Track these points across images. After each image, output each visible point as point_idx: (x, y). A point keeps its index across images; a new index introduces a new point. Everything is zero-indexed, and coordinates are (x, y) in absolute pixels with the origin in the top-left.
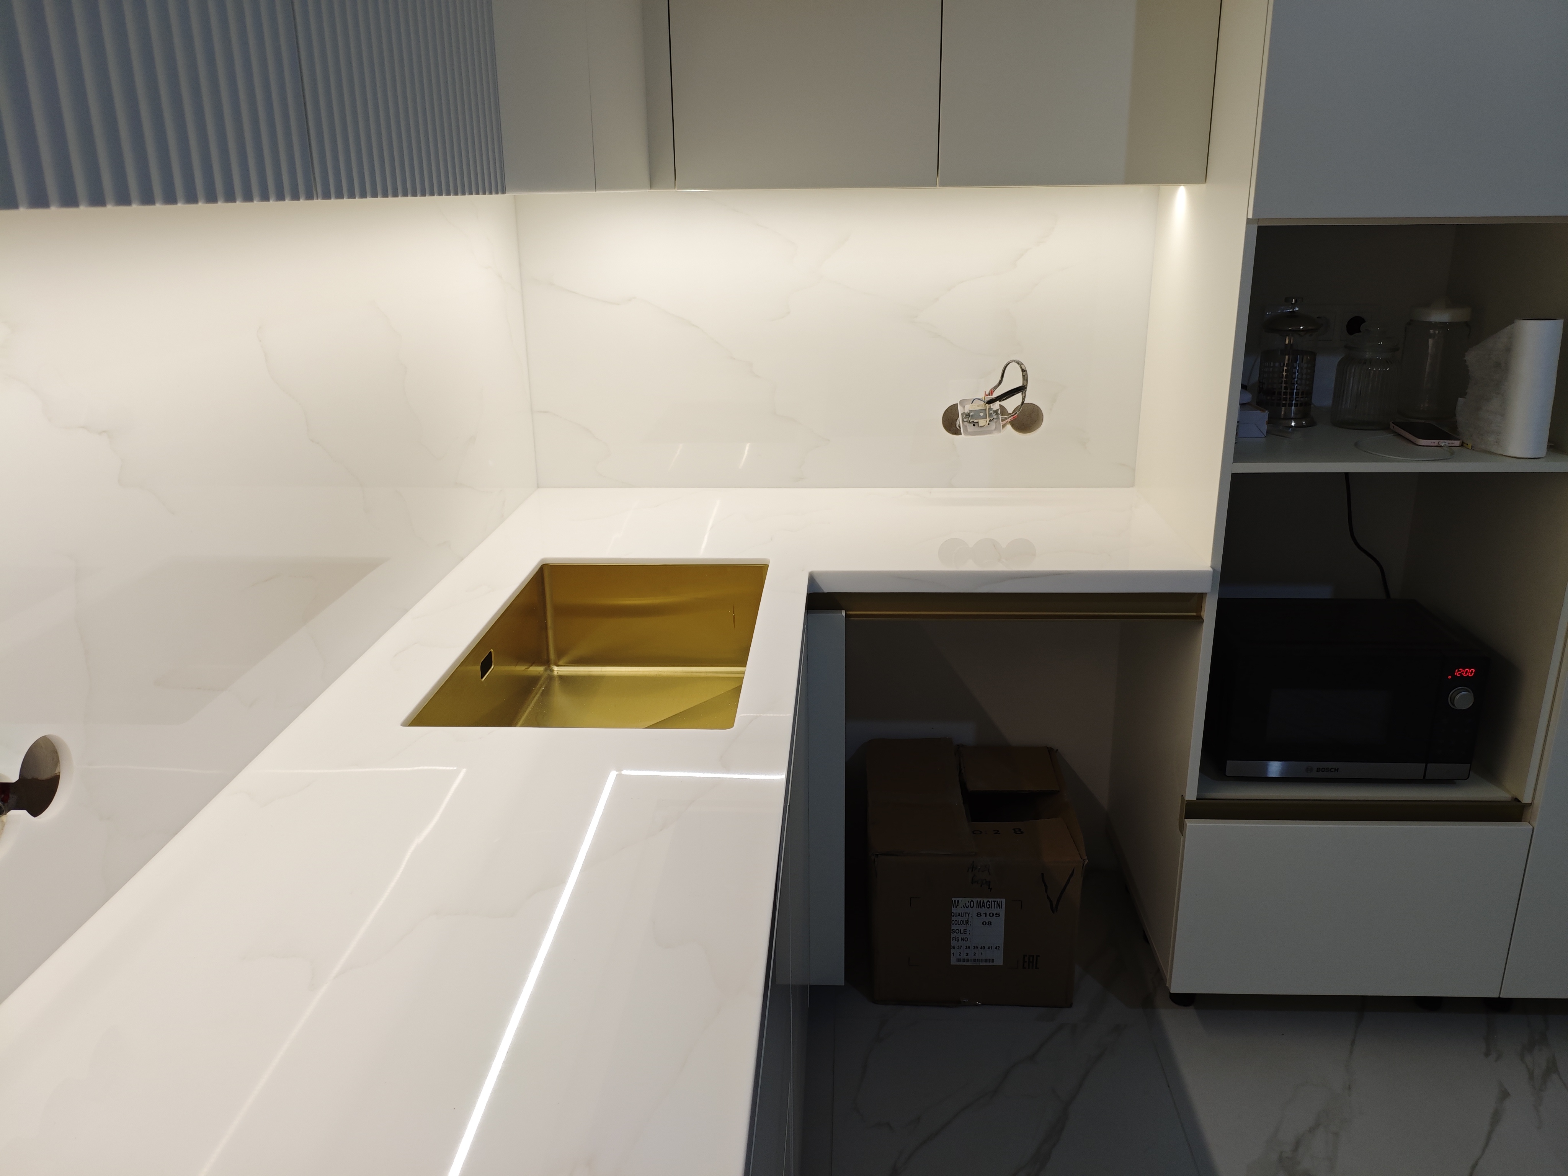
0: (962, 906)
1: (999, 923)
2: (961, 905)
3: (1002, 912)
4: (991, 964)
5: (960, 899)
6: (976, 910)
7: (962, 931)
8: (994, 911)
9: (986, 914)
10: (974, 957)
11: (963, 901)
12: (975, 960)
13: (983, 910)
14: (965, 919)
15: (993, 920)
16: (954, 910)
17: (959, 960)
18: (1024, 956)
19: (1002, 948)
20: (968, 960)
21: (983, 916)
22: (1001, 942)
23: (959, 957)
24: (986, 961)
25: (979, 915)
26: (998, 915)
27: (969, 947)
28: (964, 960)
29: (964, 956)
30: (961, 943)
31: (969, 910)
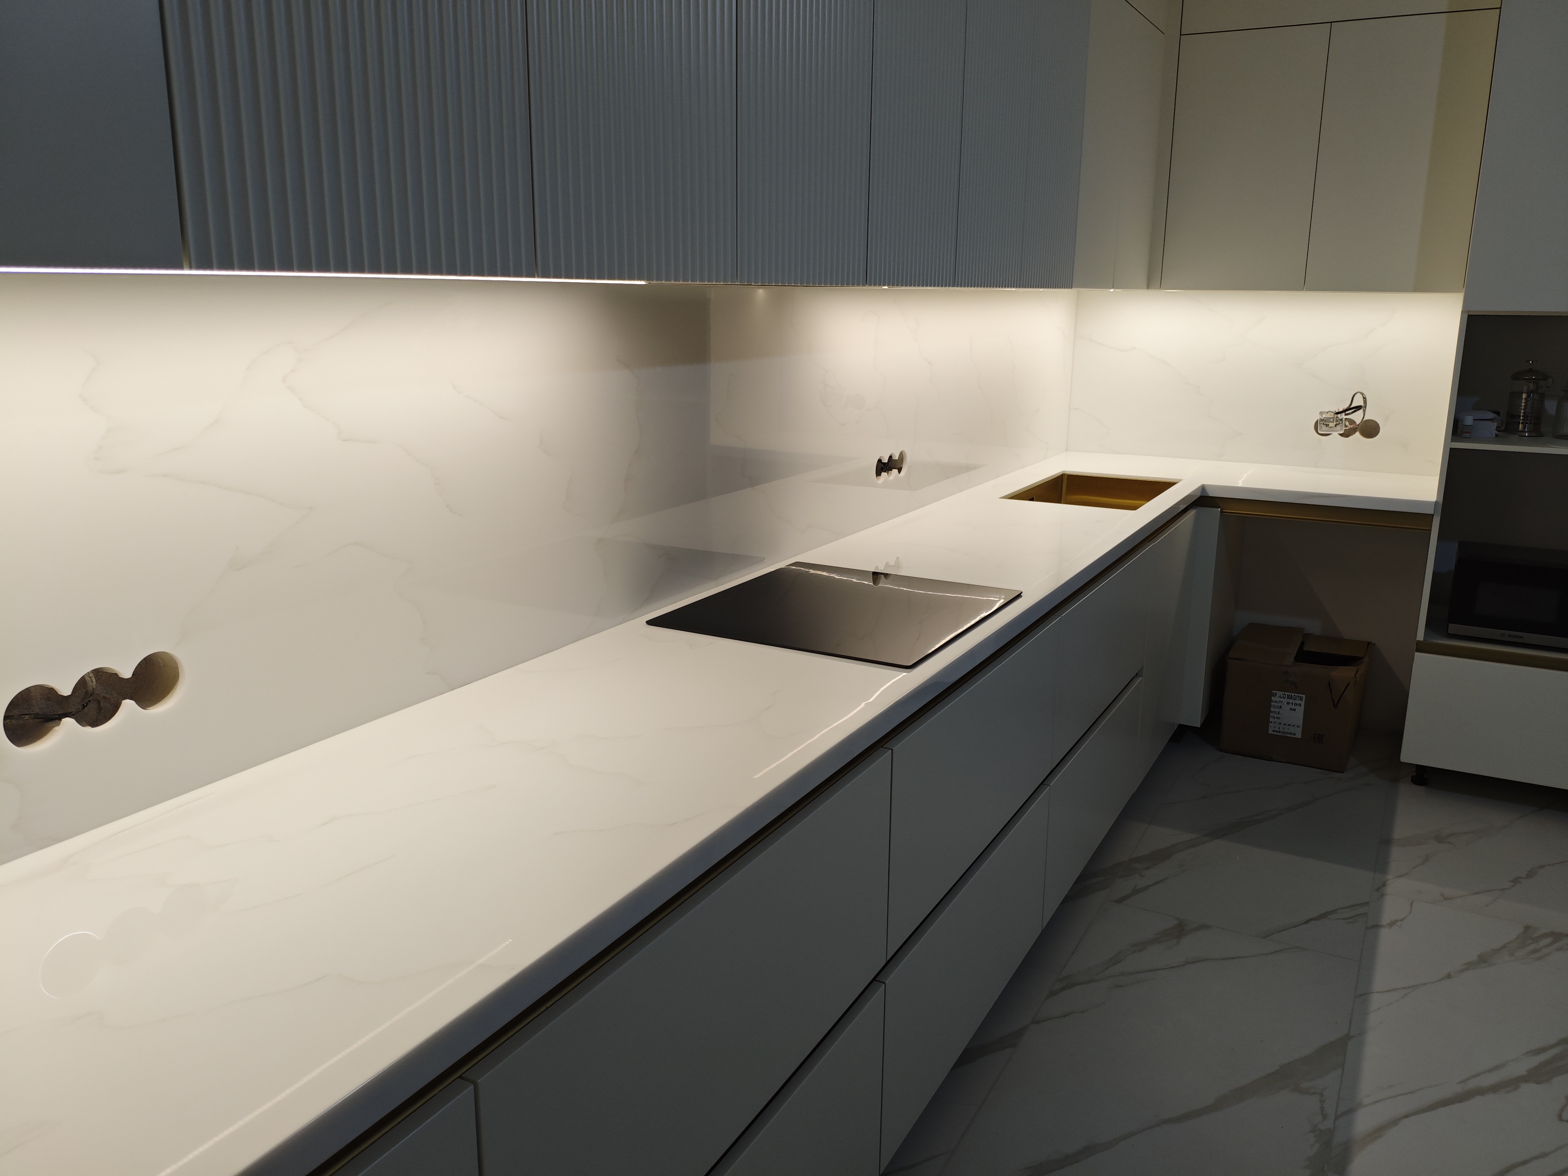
0: (1279, 698)
1: (1300, 710)
2: (1277, 695)
3: (1303, 703)
4: (1294, 736)
5: (1277, 692)
6: (1285, 701)
7: (1277, 713)
8: (1298, 702)
9: (1292, 703)
10: (1284, 731)
11: (1279, 693)
12: (1284, 732)
13: (1291, 701)
14: (1279, 705)
15: (1297, 708)
16: (1273, 698)
17: (1274, 731)
18: (1315, 734)
19: (1301, 727)
20: (1279, 732)
21: (1291, 704)
22: (1300, 723)
23: (1275, 729)
24: (1291, 734)
25: (1288, 703)
26: (1300, 705)
27: (1280, 723)
28: (1277, 731)
29: (1276, 729)
30: (1276, 720)
31: (1282, 700)
